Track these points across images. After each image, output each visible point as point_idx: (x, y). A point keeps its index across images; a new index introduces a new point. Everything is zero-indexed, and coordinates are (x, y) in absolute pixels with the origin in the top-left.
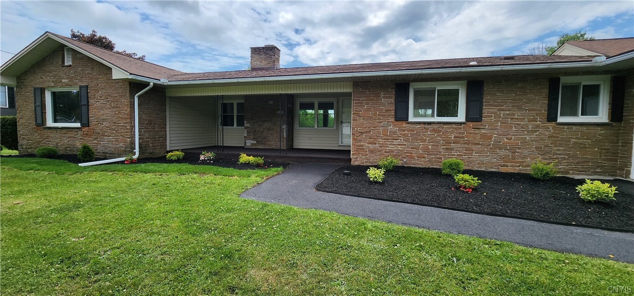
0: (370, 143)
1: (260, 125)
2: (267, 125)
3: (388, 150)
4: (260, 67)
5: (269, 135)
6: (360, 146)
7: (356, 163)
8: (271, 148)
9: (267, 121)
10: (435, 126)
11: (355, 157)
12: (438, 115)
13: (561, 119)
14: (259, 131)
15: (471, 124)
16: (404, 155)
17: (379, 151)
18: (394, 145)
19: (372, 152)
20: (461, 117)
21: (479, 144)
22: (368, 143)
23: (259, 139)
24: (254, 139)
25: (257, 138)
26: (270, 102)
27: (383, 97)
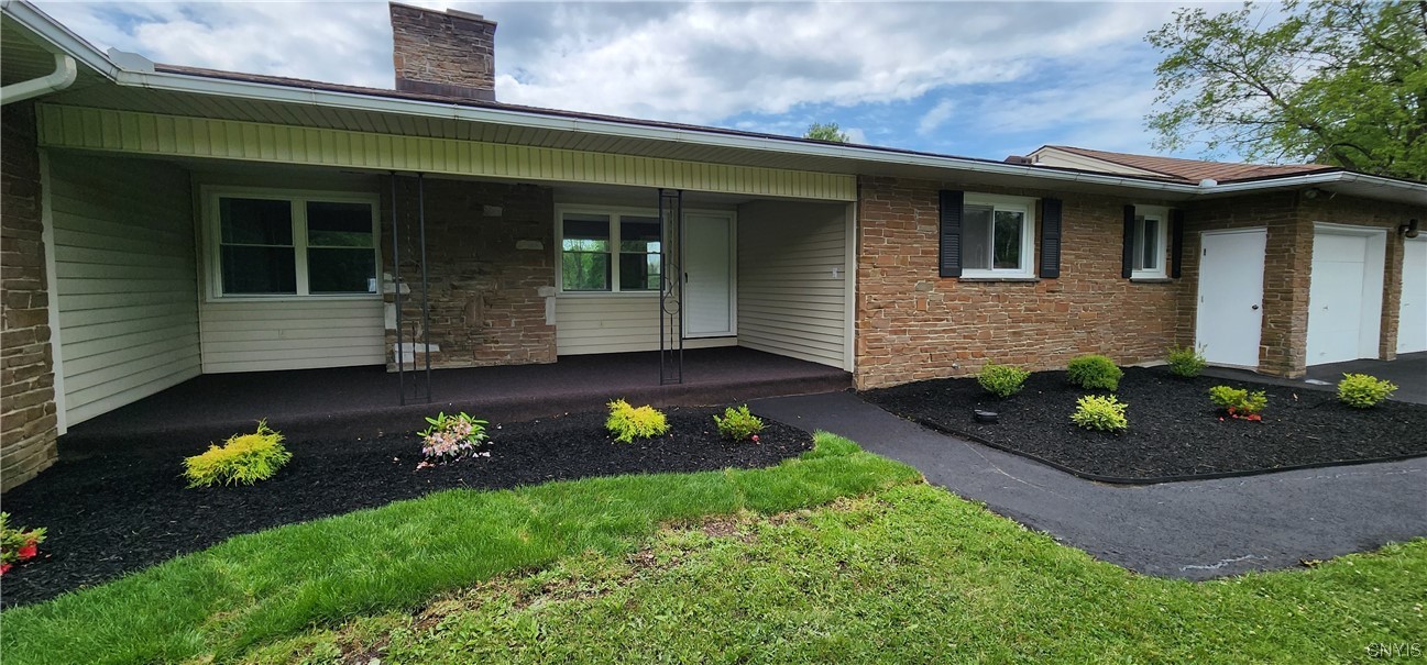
0: (895, 333)
1: (454, 287)
2: (478, 287)
3: (928, 344)
4: (437, 81)
5: (490, 321)
6: (876, 340)
7: (870, 385)
8: (498, 363)
9: (481, 272)
10: (999, 288)
11: (866, 368)
12: (997, 265)
13: (1135, 275)
14: (449, 309)
15: (1045, 283)
16: (953, 355)
17: (911, 350)
18: (936, 332)
19: (898, 352)
20: (1027, 269)
21: (1053, 321)
22: (891, 332)
23: (451, 339)
24: (427, 339)
25: (440, 335)
26: (487, 208)
27: (920, 221)
